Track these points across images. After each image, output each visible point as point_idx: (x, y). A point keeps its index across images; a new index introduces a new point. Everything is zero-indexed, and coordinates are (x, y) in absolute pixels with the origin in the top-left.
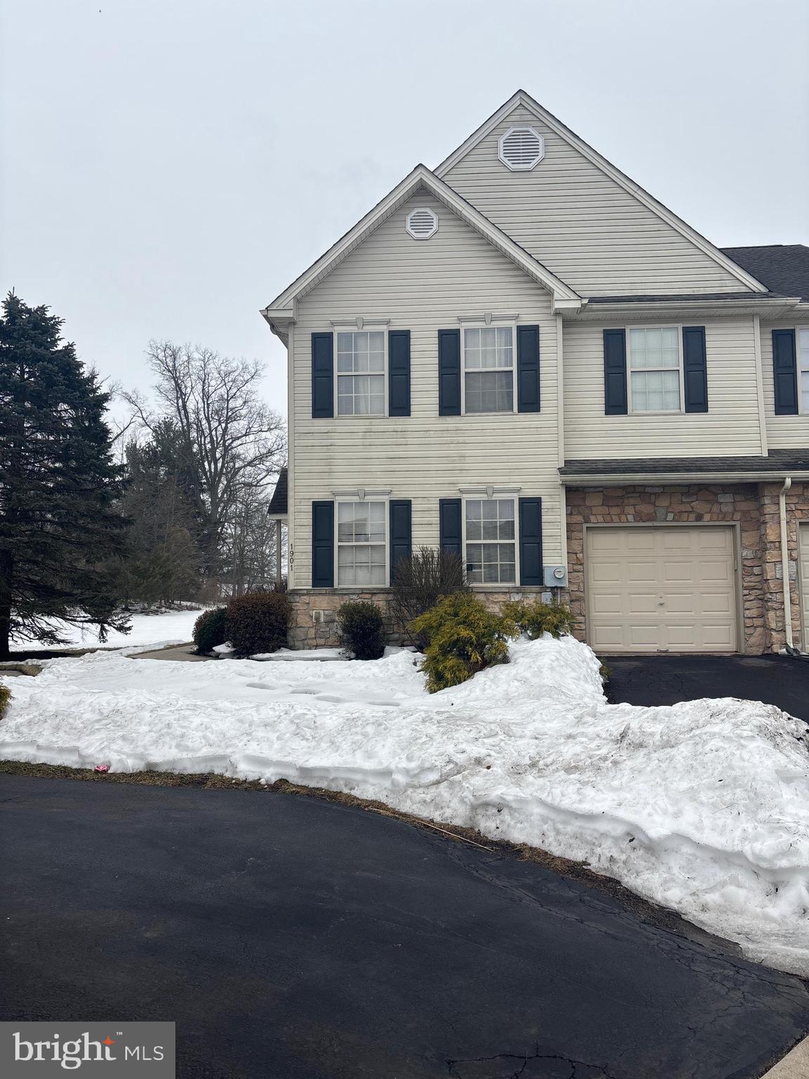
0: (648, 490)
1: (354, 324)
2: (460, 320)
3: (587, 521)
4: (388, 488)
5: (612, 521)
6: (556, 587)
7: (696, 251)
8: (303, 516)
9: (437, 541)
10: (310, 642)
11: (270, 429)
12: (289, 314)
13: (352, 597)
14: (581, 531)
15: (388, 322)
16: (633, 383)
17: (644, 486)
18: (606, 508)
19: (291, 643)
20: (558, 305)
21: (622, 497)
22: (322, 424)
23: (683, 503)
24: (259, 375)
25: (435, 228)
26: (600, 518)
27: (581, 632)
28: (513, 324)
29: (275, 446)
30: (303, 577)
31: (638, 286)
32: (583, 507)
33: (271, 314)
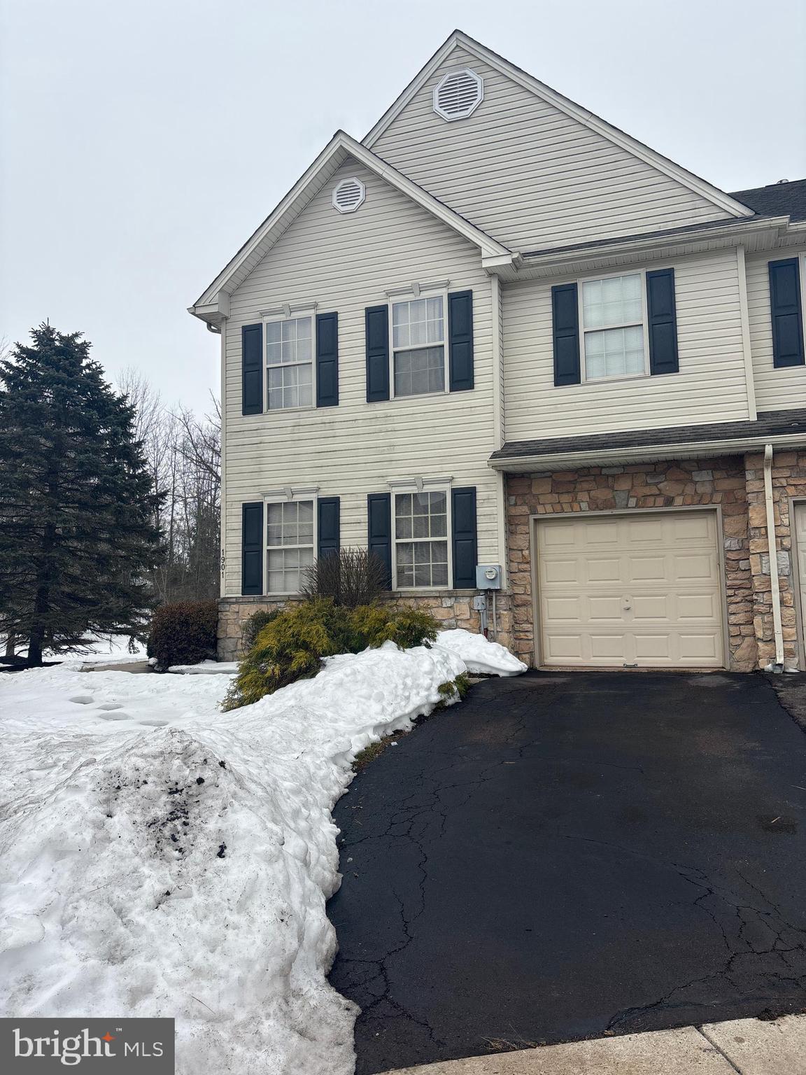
0: (604, 471)
3: (534, 512)
4: (315, 485)
5: (563, 511)
7: (662, 179)
8: (234, 519)
9: (366, 541)
12: (218, 309)
13: (279, 604)
14: (527, 524)
15: (315, 306)
18: (556, 495)
19: (221, 655)
20: (486, 264)
21: (574, 482)
25: (361, 197)
26: (549, 509)
27: (527, 642)
28: (444, 292)
30: (233, 584)
31: (592, 231)
32: (528, 496)
33: (199, 311)
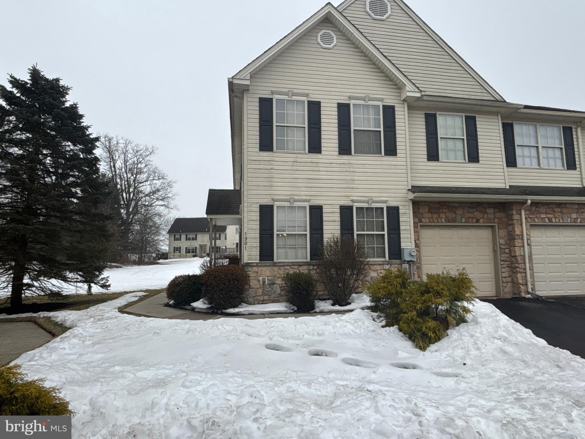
0: (451, 204)
1: (287, 94)
2: (350, 98)
3: (420, 221)
4: (308, 198)
5: (434, 222)
6: (411, 261)
7: (469, 76)
8: (253, 214)
9: (339, 232)
10: (259, 298)
12: (247, 83)
13: (286, 267)
14: (418, 227)
15: (307, 95)
16: (441, 144)
18: (430, 214)
19: (246, 299)
20: (406, 94)
21: (439, 208)
22: (266, 155)
23: (469, 212)
24: (154, 153)
26: (427, 220)
28: (380, 104)
29: (160, 188)
30: (253, 254)
32: (419, 213)
33: (235, 81)
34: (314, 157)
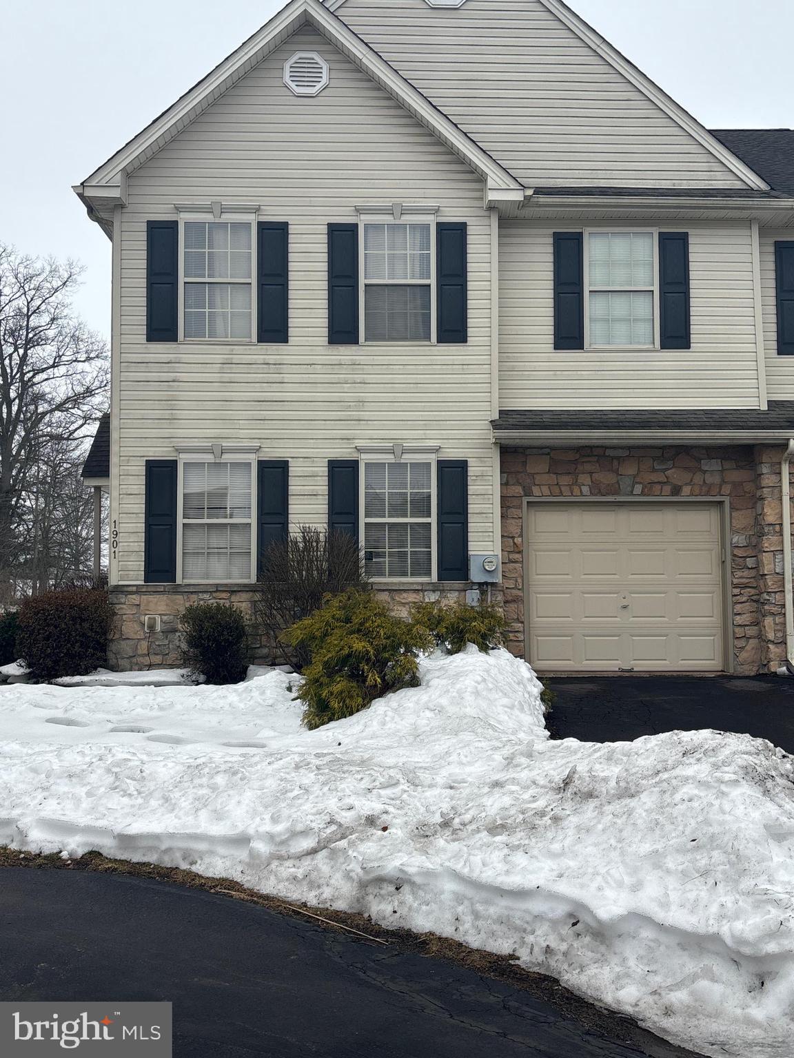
0: (608, 452)
1: (208, 210)
2: (359, 211)
3: (528, 493)
4: (256, 444)
5: (561, 494)
6: (486, 583)
7: (676, 131)
8: (131, 480)
9: (325, 518)
10: (140, 659)
11: (88, 359)
12: (115, 193)
13: (201, 596)
14: (520, 507)
15: (257, 210)
16: (592, 308)
17: (605, 448)
18: (555, 476)
19: (112, 662)
20: (492, 196)
21: (575, 462)
22: (161, 350)
23: (654, 470)
24: (75, 281)
25: (324, 80)
26: (546, 490)
27: (517, 644)
28: (431, 220)
29: (97, 384)
30: (130, 568)
31: (601, 174)
32: (522, 474)
33: (89, 193)
34: (273, 351)
